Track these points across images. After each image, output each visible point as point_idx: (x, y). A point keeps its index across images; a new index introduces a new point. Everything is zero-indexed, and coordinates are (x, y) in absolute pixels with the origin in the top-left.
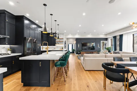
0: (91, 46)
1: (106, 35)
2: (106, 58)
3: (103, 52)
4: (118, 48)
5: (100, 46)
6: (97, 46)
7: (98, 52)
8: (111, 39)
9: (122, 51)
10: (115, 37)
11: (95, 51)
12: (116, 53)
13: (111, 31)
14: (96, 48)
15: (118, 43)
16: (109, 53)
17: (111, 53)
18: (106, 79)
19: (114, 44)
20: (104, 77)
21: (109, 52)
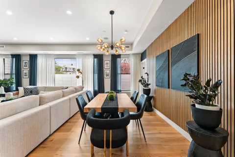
8: (4, 59)
15: (25, 70)
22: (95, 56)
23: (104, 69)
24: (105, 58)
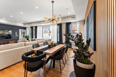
0: (6, 35)
1: (25, 24)
2: (25, 47)
3: (22, 40)
4: (34, 36)
5: (18, 34)
6: (15, 34)
7: (16, 40)
8: (29, 29)
9: (36, 38)
10: (32, 28)
11: (12, 40)
12: (33, 41)
13: (29, 21)
14: (13, 37)
15: (34, 32)
16: (27, 41)
17: (29, 41)
18: (27, 72)
19: (31, 33)
20: (25, 71)
21: (28, 39)
22: (58, 25)
23: (62, 31)
24: (63, 25)
